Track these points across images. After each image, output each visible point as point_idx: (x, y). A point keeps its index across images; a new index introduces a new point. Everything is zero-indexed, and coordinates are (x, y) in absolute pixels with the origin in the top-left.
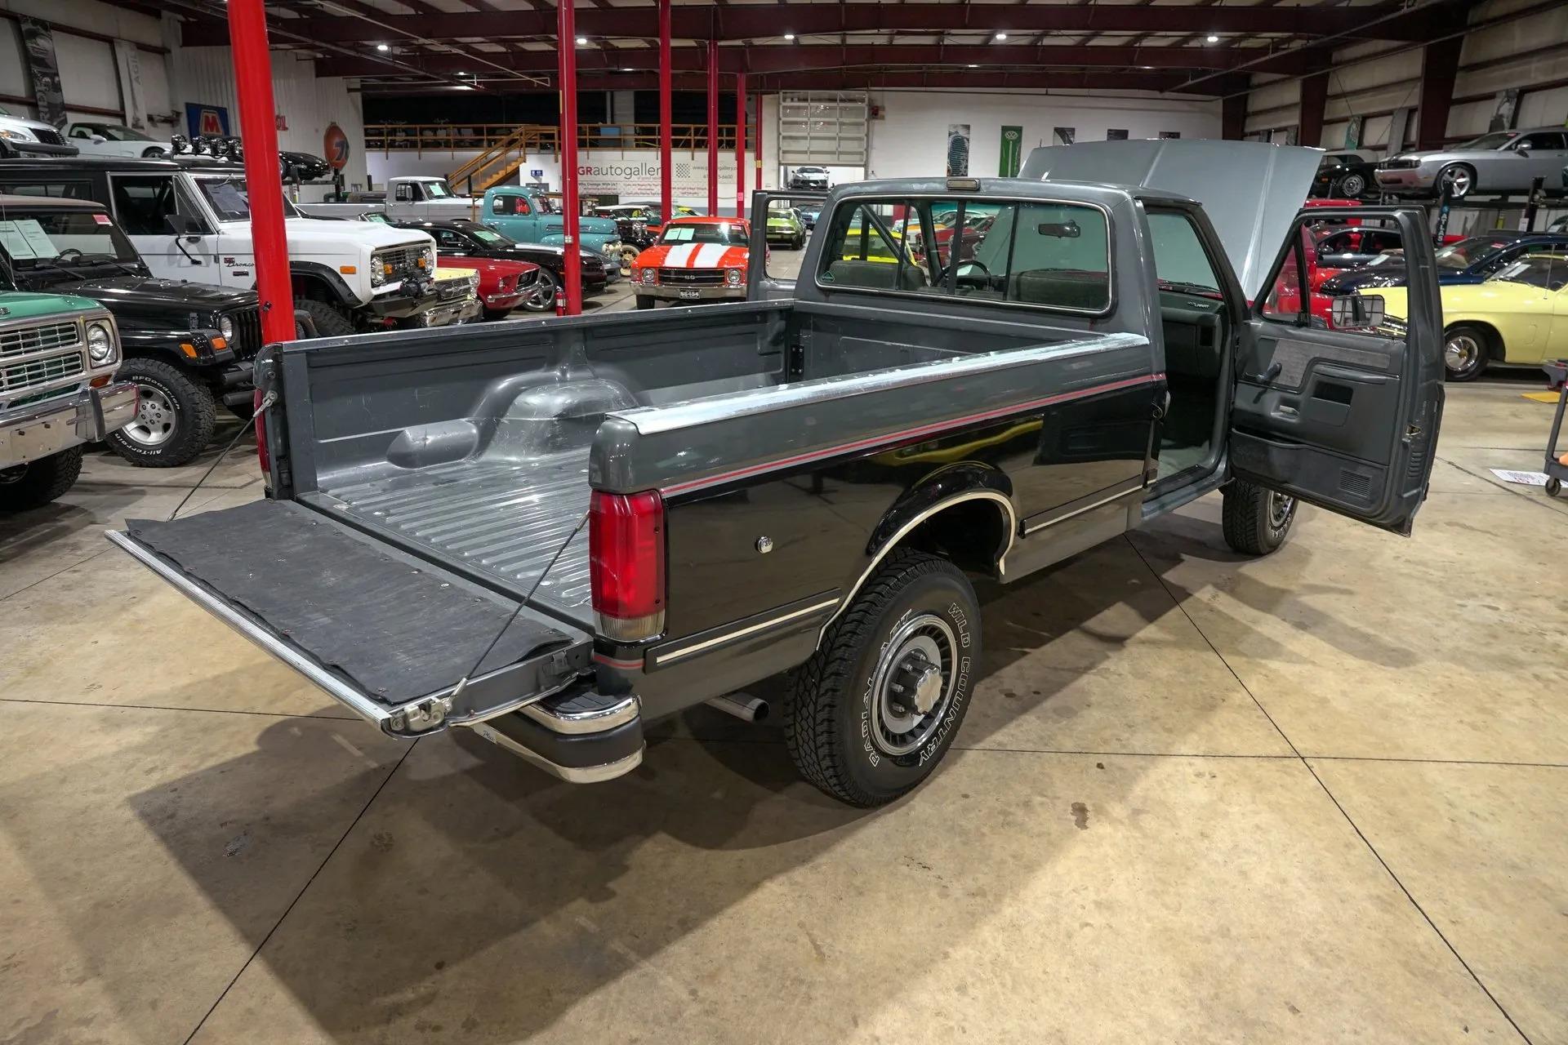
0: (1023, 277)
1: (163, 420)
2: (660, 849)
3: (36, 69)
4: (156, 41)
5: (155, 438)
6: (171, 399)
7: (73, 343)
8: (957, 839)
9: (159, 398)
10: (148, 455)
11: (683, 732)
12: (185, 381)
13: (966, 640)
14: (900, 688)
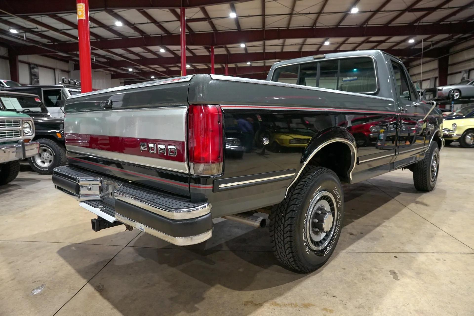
0: (343, 85)
1: (49, 159)
2: (218, 291)
3: (33, 77)
4: (66, 69)
5: (47, 165)
6: (52, 152)
7: (18, 127)
8: (345, 285)
9: (49, 152)
10: (44, 171)
11: (225, 248)
12: (57, 146)
13: (340, 204)
14: (317, 221)
